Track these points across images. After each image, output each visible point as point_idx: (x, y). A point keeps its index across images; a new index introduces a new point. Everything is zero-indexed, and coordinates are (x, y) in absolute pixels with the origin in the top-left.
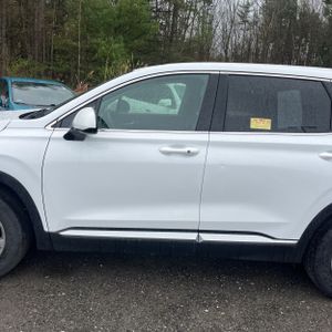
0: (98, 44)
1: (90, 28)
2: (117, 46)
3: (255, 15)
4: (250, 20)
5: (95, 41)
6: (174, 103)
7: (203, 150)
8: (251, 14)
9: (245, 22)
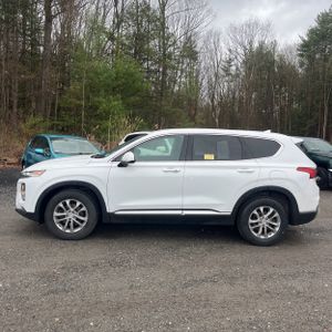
0: (99, 102)
1: (93, 89)
2: (116, 103)
3: (237, 69)
4: (233, 73)
5: (96, 99)
6: (167, 149)
7: (182, 170)
8: (234, 68)
9: (228, 74)
